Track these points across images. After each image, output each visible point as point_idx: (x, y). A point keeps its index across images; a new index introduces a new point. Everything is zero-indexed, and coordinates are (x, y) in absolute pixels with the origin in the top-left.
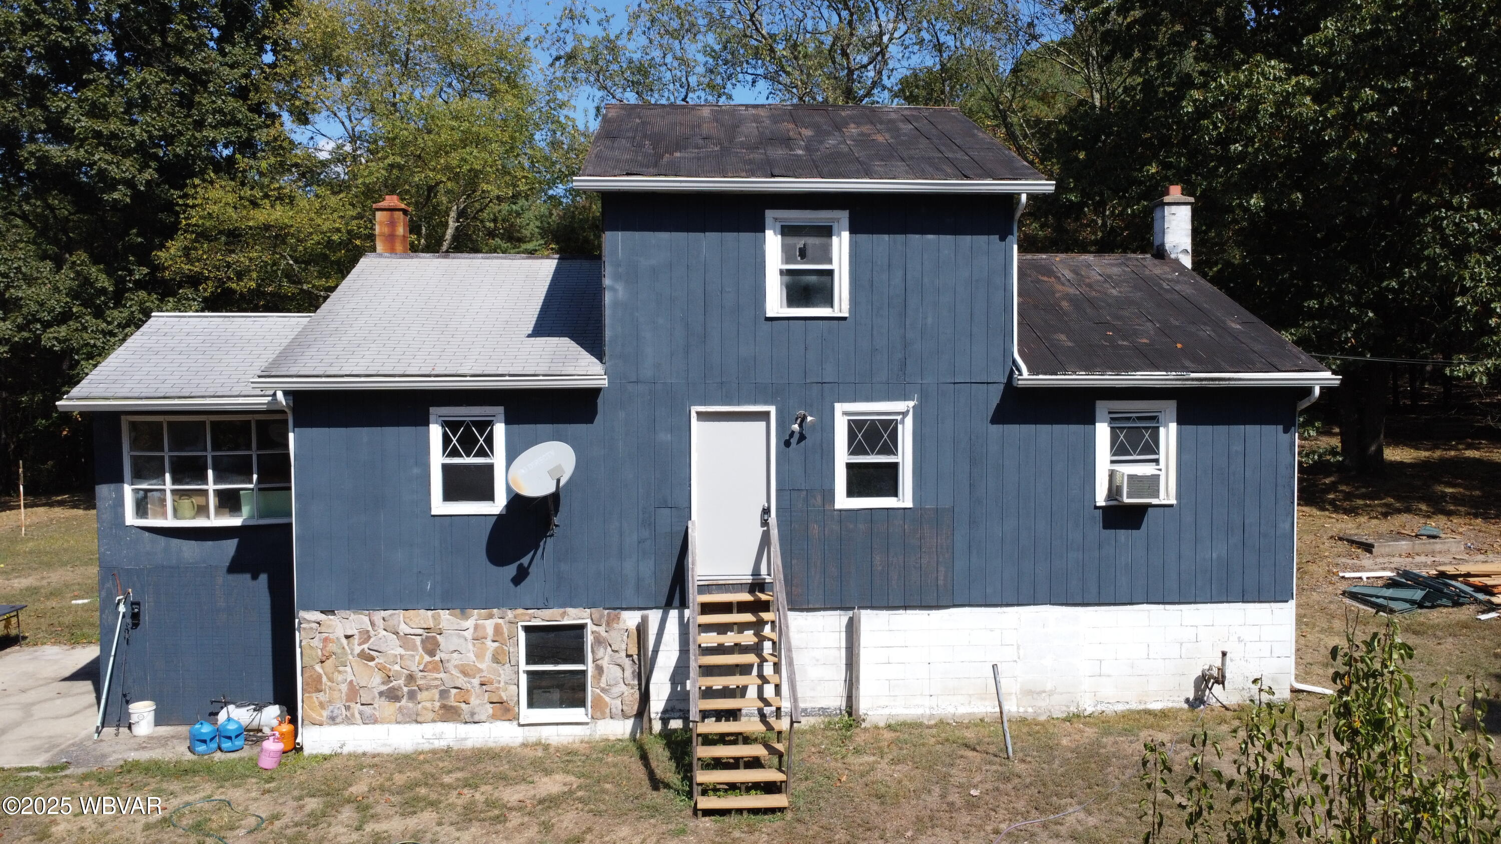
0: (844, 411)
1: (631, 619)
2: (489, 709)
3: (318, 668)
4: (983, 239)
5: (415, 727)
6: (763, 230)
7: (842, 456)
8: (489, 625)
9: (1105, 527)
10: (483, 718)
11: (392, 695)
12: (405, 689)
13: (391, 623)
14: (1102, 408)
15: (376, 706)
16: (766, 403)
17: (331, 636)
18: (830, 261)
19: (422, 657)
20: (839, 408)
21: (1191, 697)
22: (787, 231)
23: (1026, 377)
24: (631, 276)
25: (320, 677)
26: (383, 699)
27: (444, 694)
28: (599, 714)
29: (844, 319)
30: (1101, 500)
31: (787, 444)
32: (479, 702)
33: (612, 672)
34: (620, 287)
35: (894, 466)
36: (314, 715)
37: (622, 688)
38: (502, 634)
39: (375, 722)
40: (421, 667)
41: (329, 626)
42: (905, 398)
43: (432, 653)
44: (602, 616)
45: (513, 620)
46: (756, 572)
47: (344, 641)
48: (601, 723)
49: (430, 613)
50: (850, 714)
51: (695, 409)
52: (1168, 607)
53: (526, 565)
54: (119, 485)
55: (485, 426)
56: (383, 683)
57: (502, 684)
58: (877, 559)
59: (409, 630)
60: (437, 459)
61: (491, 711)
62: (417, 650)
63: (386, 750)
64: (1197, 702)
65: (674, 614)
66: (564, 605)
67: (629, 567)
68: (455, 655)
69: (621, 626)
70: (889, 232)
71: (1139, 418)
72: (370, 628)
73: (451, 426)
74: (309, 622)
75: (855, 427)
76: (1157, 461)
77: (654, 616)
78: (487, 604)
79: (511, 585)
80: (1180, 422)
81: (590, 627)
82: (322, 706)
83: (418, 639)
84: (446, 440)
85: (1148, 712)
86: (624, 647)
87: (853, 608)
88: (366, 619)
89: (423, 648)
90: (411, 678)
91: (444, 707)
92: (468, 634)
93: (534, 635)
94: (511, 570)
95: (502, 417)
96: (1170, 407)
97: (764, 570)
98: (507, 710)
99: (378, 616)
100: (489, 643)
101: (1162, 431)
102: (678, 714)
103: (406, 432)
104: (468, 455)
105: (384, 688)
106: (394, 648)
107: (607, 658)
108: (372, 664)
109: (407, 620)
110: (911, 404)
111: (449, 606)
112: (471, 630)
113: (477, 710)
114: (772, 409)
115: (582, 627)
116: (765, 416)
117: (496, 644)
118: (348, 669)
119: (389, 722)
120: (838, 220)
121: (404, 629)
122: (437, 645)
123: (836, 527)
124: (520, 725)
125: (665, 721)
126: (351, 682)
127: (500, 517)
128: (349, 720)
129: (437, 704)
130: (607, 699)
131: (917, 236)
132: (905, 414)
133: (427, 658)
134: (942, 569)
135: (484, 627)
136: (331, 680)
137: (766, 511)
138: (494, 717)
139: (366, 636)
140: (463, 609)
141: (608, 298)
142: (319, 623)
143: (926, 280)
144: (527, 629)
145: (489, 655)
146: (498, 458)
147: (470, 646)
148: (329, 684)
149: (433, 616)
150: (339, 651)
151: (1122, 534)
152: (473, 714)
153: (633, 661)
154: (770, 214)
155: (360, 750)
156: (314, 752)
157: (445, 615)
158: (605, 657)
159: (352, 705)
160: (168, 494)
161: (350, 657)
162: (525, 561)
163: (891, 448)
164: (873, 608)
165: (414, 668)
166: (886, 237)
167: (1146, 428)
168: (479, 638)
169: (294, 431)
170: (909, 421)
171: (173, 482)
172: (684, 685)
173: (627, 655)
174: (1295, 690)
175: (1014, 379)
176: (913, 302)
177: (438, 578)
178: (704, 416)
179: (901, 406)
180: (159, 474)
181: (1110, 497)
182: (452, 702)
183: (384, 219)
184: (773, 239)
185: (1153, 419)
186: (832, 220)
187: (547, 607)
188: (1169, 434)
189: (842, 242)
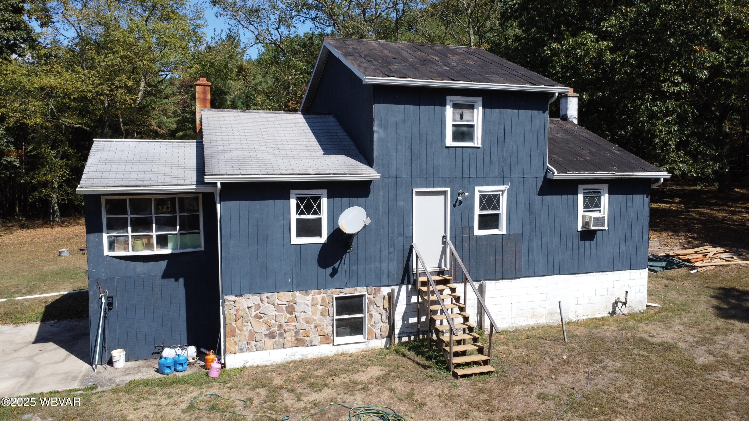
0: (479, 190)
1: (385, 291)
2: (319, 338)
3: (233, 324)
4: (536, 112)
5: (283, 350)
6: (445, 105)
7: (477, 211)
8: (319, 298)
9: (581, 240)
10: (316, 343)
11: (271, 336)
12: (278, 332)
13: (271, 299)
14: (581, 188)
15: (263, 341)
16: (446, 187)
17: (240, 308)
18: (473, 121)
19: (286, 315)
20: (477, 189)
21: (611, 311)
22: (456, 106)
23: (557, 175)
24: (386, 126)
25: (235, 329)
26: (267, 337)
27: (297, 333)
28: (370, 337)
29: (479, 148)
30: (580, 229)
31: (454, 206)
32: (314, 336)
34: (381, 132)
35: (497, 215)
36: (232, 349)
37: (381, 324)
38: (326, 301)
39: (263, 349)
40: (286, 321)
41: (240, 303)
42: (504, 184)
43: (291, 313)
44: (372, 291)
45: (331, 294)
46: (440, 266)
47: (247, 310)
48: (371, 341)
49: (290, 293)
50: (480, 329)
51: (415, 190)
52: (603, 273)
53: (336, 267)
54: (100, 234)
55: (317, 199)
56: (267, 330)
57: (325, 326)
58: (491, 257)
59: (280, 303)
60: (294, 216)
61: (319, 340)
62: (284, 312)
63: (268, 363)
64: (613, 313)
65: (404, 287)
66: (355, 286)
67: (384, 265)
68: (302, 313)
69: (381, 294)
70: (498, 108)
71: (594, 192)
72: (260, 303)
73: (300, 199)
74: (229, 301)
75: (483, 197)
76: (600, 211)
77: (396, 288)
78: (318, 288)
79: (330, 277)
80: (610, 193)
81: (367, 296)
82: (235, 343)
83: (284, 306)
84: (298, 207)
85: (596, 319)
86: (382, 304)
87: (480, 281)
88: (258, 298)
89: (287, 311)
90: (281, 326)
91: (297, 339)
92: (309, 303)
93: (340, 301)
95: (326, 195)
96: (605, 187)
97: (443, 265)
98: (328, 339)
99: (264, 296)
100: (319, 306)
101: (602, 197)
102: (405, 335)
103: (279, 203)
104: (309, 214)
105: (267, 332)
106: (271, 311)
107: (374, 310)
108: (261, 320)
109: (279, 298)
110: (508, 187)
111: (300, 289)
112: (310, 301)
113: (313, 340)
114: (448, 190)
115: (362, 296)
116: (444, 193)
117: (322, 307)
118: (249, 324)
119: (270, 349)
120: (477, 102)
121: (277, 302)
122: (294, 308)
123: (474, 244)
124: (333, 345)
125: (400, 338)
126: (251, 330)
127: (324, 244)
128: (249, 350)
129: (294, 338)
130: (374, 330)
131: (510, 110)
132: (503, 192)
133: (289, 316)
134: (518, 261)
135: (317, 299)
136: (240, 330)
137: (444, 237)
138: (321, 343)
139: (258, 306)
140: (306, 291)
141: (376, 136)
142: (234, 302)
143: (513, 130)
144: (337, 299)
145: (319, 312)
146: (324, 216)
147: (310, 309)
148: (239, 332)
149: (292, 295)
150: (245, 315)
151: (587, 242)
152: (311, 342)
153: (386, 311)
154: (449, 98)
155: (255, 364)
156: (232, 367)
157: (297, 294)
158: (373, 309)
159: (251, 342)
160: (130, 237)
161: (250, 318)
162: (336, 265)
163: (497, 207)
164: (489, 280)
165: (282, 321)
166: (497, 110)
167: (596, 196)
168: (314, 305)
169: (220, 203)
170: (505, 194)
171: (132, 232)
172: (408, 320)
173: (384, 308)
174: (647, 306)
175: (549, 176)
176: (508, 140)
177: (294, 275)
178: (418, 193)
179: (502, 188)
180: (124, 227)
181: (583, 227)
182: (301, 337)
183: (200, 90)
184: (449, 110)
185: (599, 192)
186: (475, 101)
187: (346, 287)
188: (605, 199)
189: (479, 112)
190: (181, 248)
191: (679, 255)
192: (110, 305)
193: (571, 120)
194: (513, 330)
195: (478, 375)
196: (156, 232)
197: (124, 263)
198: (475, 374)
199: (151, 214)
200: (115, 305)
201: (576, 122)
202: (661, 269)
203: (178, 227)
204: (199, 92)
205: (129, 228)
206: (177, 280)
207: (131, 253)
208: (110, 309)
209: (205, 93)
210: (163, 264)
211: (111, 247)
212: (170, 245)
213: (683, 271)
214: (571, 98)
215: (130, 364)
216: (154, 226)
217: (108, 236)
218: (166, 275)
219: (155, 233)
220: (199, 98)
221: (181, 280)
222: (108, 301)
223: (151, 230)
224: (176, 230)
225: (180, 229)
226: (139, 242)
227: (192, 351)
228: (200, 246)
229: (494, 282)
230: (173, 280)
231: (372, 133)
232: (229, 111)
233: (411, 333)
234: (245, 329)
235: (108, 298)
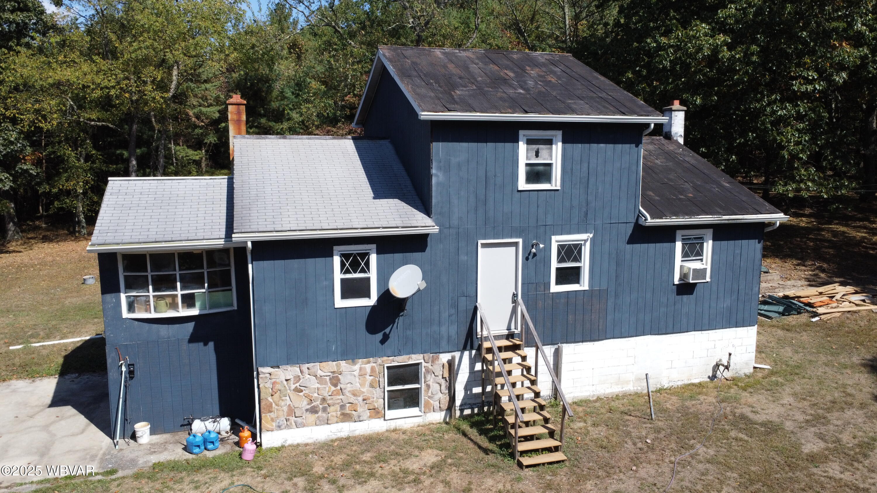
0: (556, 240)
1: (445, 358)
2: (368, 413)
3: (270, 399)
4: (627, 146)
5: (327, 426)
6: (517, 142)
7: (554, 264)
8: (368, 367)
9: (677, 295)
10: (365, 418)
11: (313, 410)
12: (321, 406)
13: (312, 370)
14: (679, 234)
15: (304, 417)
16: (517, 237)
17: (277, 380)
18: (551, 159)
19: (330, 388)
20: (554, 238)
21: (711, 375)
22: (530, 142)
23: (650, 221)
24: (446, 168)
25: (271, 404)
26: (308, 413)
27: (342, 407)
28: (427, 410)
29: (558, 190)
30: (676, 282)
31: (527, 259)
32: (363, 410)
33: (435, 387)
34: (441, 175)
35: (578, 269)
36: (268, 426)
37: (440, 395)
38: (375, 371)
39: (304, 426)
40: (330, 394)
41: (276, 375)
42: (586, 232)
43: (335, 385)
44: (429, 358)
45: (382, 364)
46: (509, 328)
47: (285, 383)
48: (428, 415)
49: (334, 363)
50: (556, 398)
51: (480, 242)
52: (703, 332)
53: (388, 333)
54: (117, 294)
55: (365, 255)
56: (308, 404)
57: (375, 399)
58: (570, 317)
59: (323, 374)
60: (338, 276)
61: (369, 414)
62: (327, 384)
63: (310, 441)
64: (713, 377)
65: (466, 353)
66: (409, 353)
67: (444, 329)
68: (349, 385)
69: (440, 362)
70: (582, 142)
71: (695, 238)
72: (300, 374)
73: (345, 256)
74: (264, 373)
75: (561, 248)
76: (702, 260)
77: (457, 354)
78: (367, 355)
79: (380, 344)
80: (714, 240)
81: (424, 364)
82: (272, 420)
83: (328, 378)
84: (343, 265)
85: (693, 385)
86: (441, 373)
87: (557, 344)
88: (298, 369)
89: (331, 383)
90: (324, 400)
91: (343, 414)
92: (356, 373)
93: (391, 371)
94: (380, 336)
95: (375, 250)
96: (709, 232)
97: (513, 327)
98: (378, 413)
99: (305, 367)
100: (368, 377)
101: (705, 244)
102: (468, 406)
103: (320, 261)
104: (355, 272)
105: (309, 407)
106: (314, 384)
107: (432, 380)
108: (301, 394)
109: (322, 368)
110: (591, 236)
111: (346, 358)
112: (358, 371)
113: (361, 414)
114: (520, 241)
115: (418, 364)
116: (516, 244)
117: (372, 377)
118: (288, 398)
119: (312, 426)
120: (556, 136)
121: (320, 373)
122: (339, 380)
123: (550, 302)
124: (385, 420)
125: (462, 410)
126: (289, 405)
127: (373, 307)
128: (288, 427)
129: (339, 413)
130: (432, 402)
131: (596, 145)
132: (586, 241)
133: (333, 388)
134: (601, 321)
135: (365, 369)
136: (277, 405)
137: (515, 296)
138: (371, 417)
139: (297, 379)
140: (353, 360)
141: (434, 180)
142: (270, 374)
143: (599, 168)
144: (388, 368)
145: (367, 384)
146: (373, 275)
147: (357, 380)
148: (276, 407)
149: (336, 365)
150: (283, 389)
151: (685, 297)
152: (359, 417)
153: (446, 380)
154: (522, 133)
155: (295, 443)
156: (269, 446)
157: (343, 363)
158: (431, 379)
159: (290, 418)
160: (151, 297)
161: (289, 391)
162: (387, 330)
163: (578, 258)
164: (567, 343)
165: (326, 394)
166: (580, 145)
167: (698, 243)
168: (362, 375)
169: (252, 263)
170: (588, 244)
171: (154, 291)
172: (471, 390)
173: (443, 378)
174: (755, 368)
175: (642, 221)
176: (592, 180)
177: (339, 343)
178: (484, 246)
179: (584, 236)
180: (144, 286)
181: (680, 279)
182: (347, 411)
183: (233, 110)
184: (522, 147)
185: (701, 238)
186: (553, 136)
187: (400, 355)
188: (708, 246)
189: (558, 148)
190: (210, 308)
191: (800, 297)
192: (131, 373)
193: (675, 138)
194: (594, 398)
195: (546, 465)
196: (181, 290)
197: (146, 325)
198: (544, 464)
199: (175, 270)
200: (137, 374)
201: (681, 141)
202: (777, 315)
203: (206, 285)
204: (231, 113)
205: (151, 287)
206: (206, 344)
207: (153, 315)
208: (131, 378)
209: (239, 113)
210: (191, 326)
211: (131, 308)
212: (198, 304)
213: (803, 318)
214: (676, 113)
215: (157, 438)
216: (178, 284)
217: (126, 296)
218: (193, 339)
219: (179, 292)
220: (233, 120)
221: (211, 344)
222: (129, 368)
223: (175, 289)
224: (204, 288)
225: (209, 287)
226: (162, 303)
227: (225, 423)
228: (232, 305)
229: (572, 345)
230: (201, 344)
231: (429, 177)
232: (267, 138)
233: (475, 404)
234: (283, 403)
235: (129, 366)
